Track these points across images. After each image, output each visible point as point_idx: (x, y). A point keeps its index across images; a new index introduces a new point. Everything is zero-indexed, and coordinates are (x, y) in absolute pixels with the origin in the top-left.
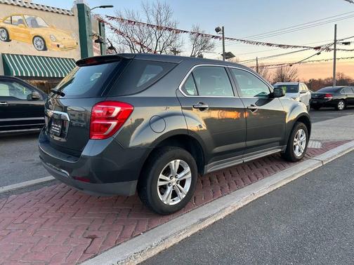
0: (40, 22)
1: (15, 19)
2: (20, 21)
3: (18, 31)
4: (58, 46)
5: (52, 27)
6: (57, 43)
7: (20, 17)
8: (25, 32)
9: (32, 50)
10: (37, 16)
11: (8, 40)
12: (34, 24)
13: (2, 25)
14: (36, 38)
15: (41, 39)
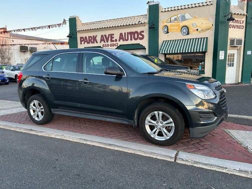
0: (187, 16)
1: (173, 19)
2: (176, 19)
3: (174, 26)
4: (197, 30)
5: (195, 17)
6: (196, 28)
7: (176, 17)
8: (177, 26)
9: (180, 36)
10: (185, 14)
11: (168, 32)
12: (184, 19)
13: (165, 24)
14: (183, 28)
15: (186, 28)
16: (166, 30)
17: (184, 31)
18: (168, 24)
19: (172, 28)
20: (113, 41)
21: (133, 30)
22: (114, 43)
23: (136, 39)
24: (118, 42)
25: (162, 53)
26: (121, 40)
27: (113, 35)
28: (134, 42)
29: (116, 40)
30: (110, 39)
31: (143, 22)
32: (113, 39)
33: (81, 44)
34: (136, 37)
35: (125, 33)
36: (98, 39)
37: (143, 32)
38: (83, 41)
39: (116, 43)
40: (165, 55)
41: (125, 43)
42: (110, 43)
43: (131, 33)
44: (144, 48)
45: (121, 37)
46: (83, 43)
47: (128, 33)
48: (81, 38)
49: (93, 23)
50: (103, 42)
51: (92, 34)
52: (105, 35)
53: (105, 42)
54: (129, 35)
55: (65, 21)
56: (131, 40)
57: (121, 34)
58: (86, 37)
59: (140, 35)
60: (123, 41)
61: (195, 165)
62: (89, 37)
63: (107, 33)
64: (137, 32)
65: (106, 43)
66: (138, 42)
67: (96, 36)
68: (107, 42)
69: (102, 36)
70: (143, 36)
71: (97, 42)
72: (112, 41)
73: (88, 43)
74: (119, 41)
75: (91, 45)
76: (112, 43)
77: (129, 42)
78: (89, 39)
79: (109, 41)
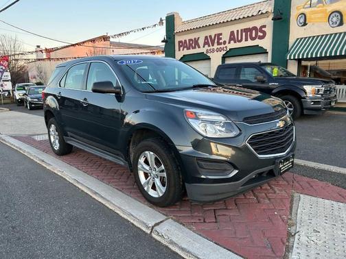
3: (315, 12)
8: (321, 12)
11: (305, 25)
13: (302, 11)
14: (333, 15)
15: (337, 14)
16: (302, 20)
17: (335, 19)
18: (306, 11)
19: (313, 16)
20: (221, 44)
21: (249, 25)
22: (222, 46)
23: (253, 39)
24: (227, 45)
25: (294, 59)
26: (232, 42)
27: (221, 34)
28: (250, 43)
29: (225, 43)
30: (216, 41)
31: (264, 12)
32: (220, 41)
33: (179, 50)
34: (254, 36)
35: (238, 31)
36: (201, 42)
37: (265, 26)
38: (181, 46)
39: (224, 46)
40: (299, 61)
41: (238, 45)
42: (216, 46)
43: (246, 30)
44: (265, 52)
45: (232, 37)
46: (181, 48)
47: (241, 30)
48: (180, 42)
49: (196, 20)
50: (206, 46)
51: (192, 36)
52: (210, 36)
53: (209, 46)
54: (244, 34)
55: (161, 20)
56: (246, 40)
57: (232, 33)
58: (185, 41)
59: (259, 32)
60: (235, 42)
61: (171, 246)
62: (190, 40)
63: (213, 32)
64: (255, 28)
65: (211, 47)
66: (257, 42)
67: (199, 38)
68: (213, 45)
69: (206, 37)
70: (265, 33)
71: (199, 47)
72: (219, 44)
73: (188, 49)
74: (229, 43)
75: (192, 51)
76: (219, 47)
77: (244, 44)
78: (189, 42)
79: (216, 44)
